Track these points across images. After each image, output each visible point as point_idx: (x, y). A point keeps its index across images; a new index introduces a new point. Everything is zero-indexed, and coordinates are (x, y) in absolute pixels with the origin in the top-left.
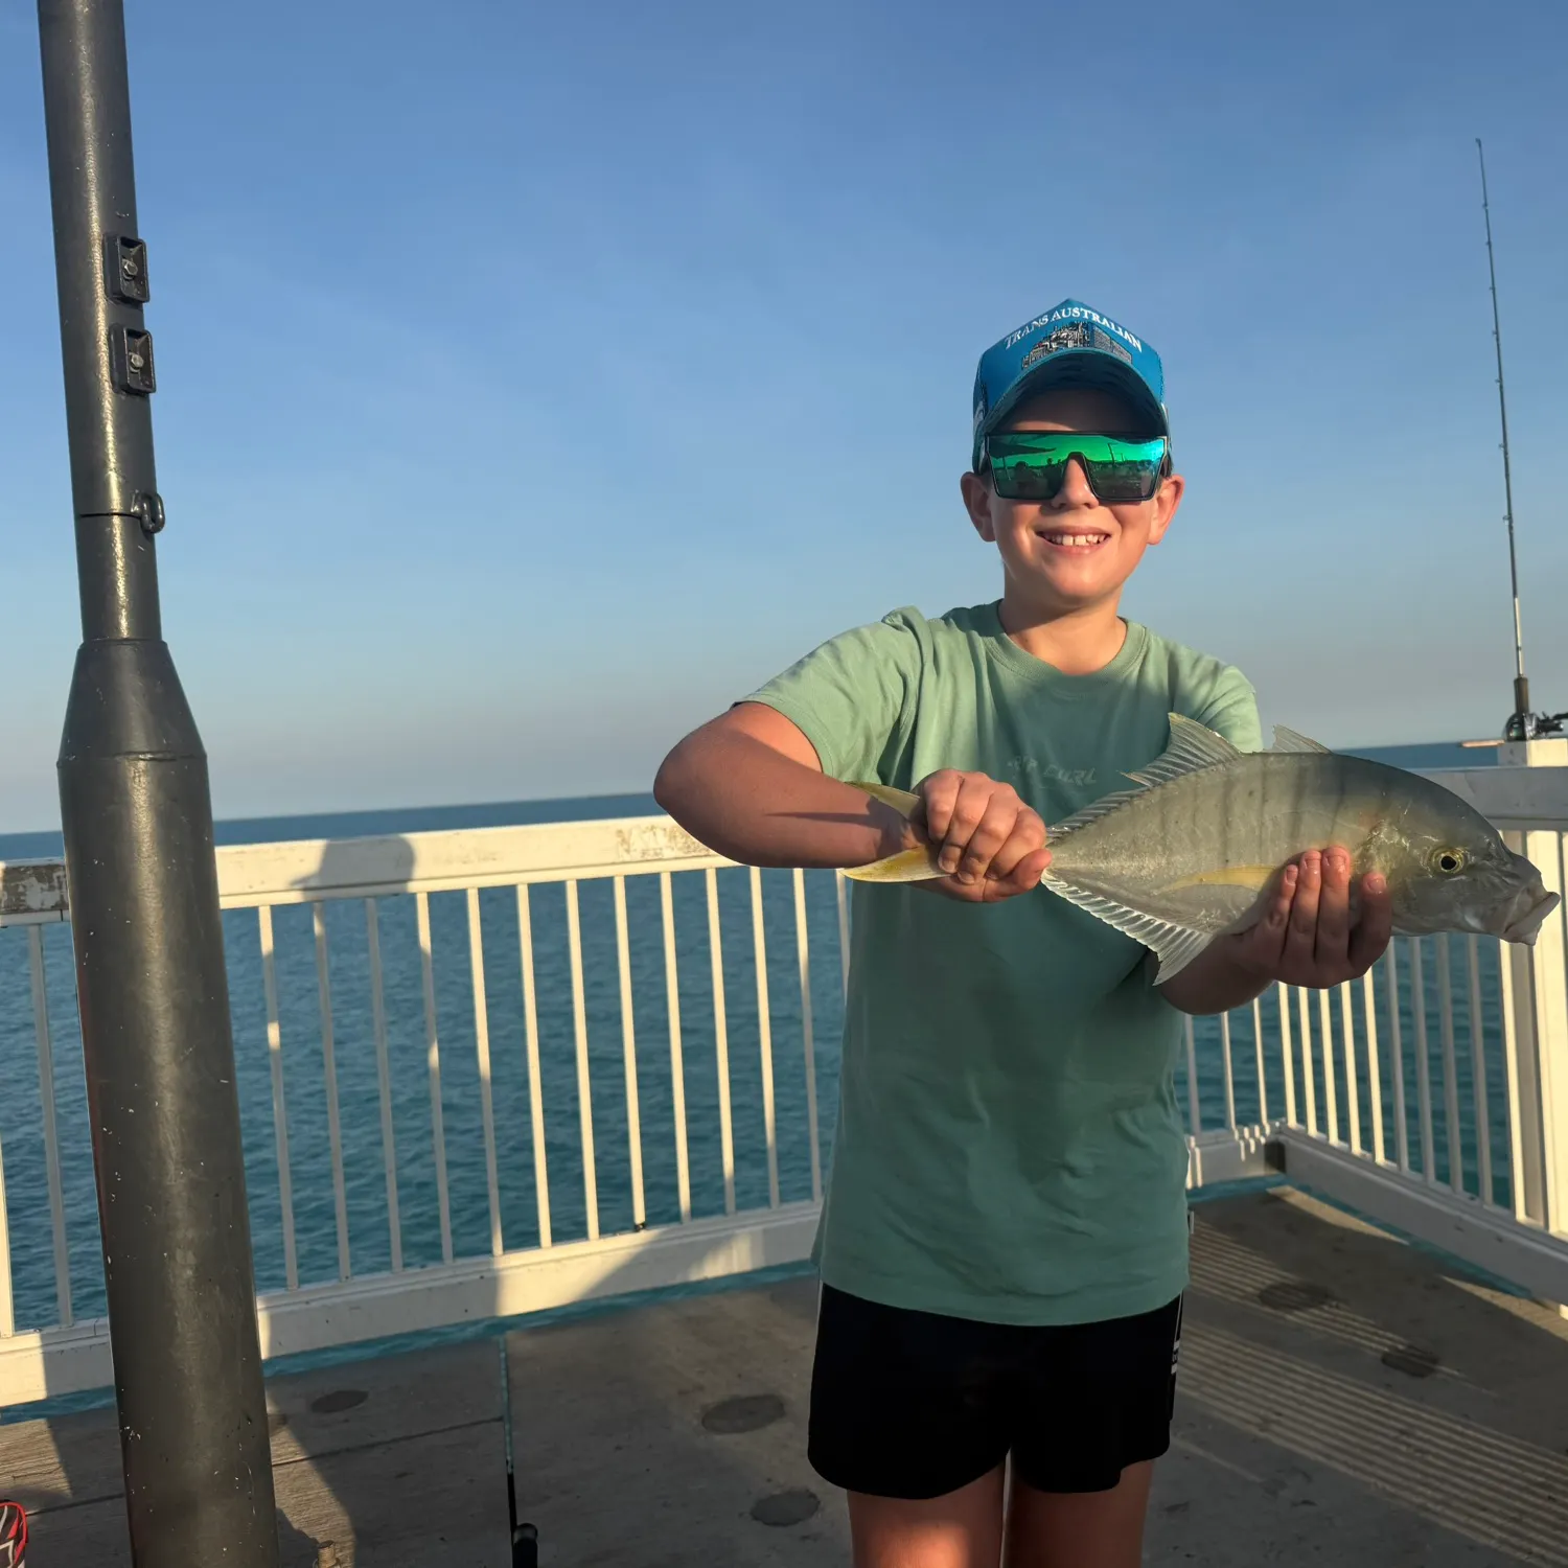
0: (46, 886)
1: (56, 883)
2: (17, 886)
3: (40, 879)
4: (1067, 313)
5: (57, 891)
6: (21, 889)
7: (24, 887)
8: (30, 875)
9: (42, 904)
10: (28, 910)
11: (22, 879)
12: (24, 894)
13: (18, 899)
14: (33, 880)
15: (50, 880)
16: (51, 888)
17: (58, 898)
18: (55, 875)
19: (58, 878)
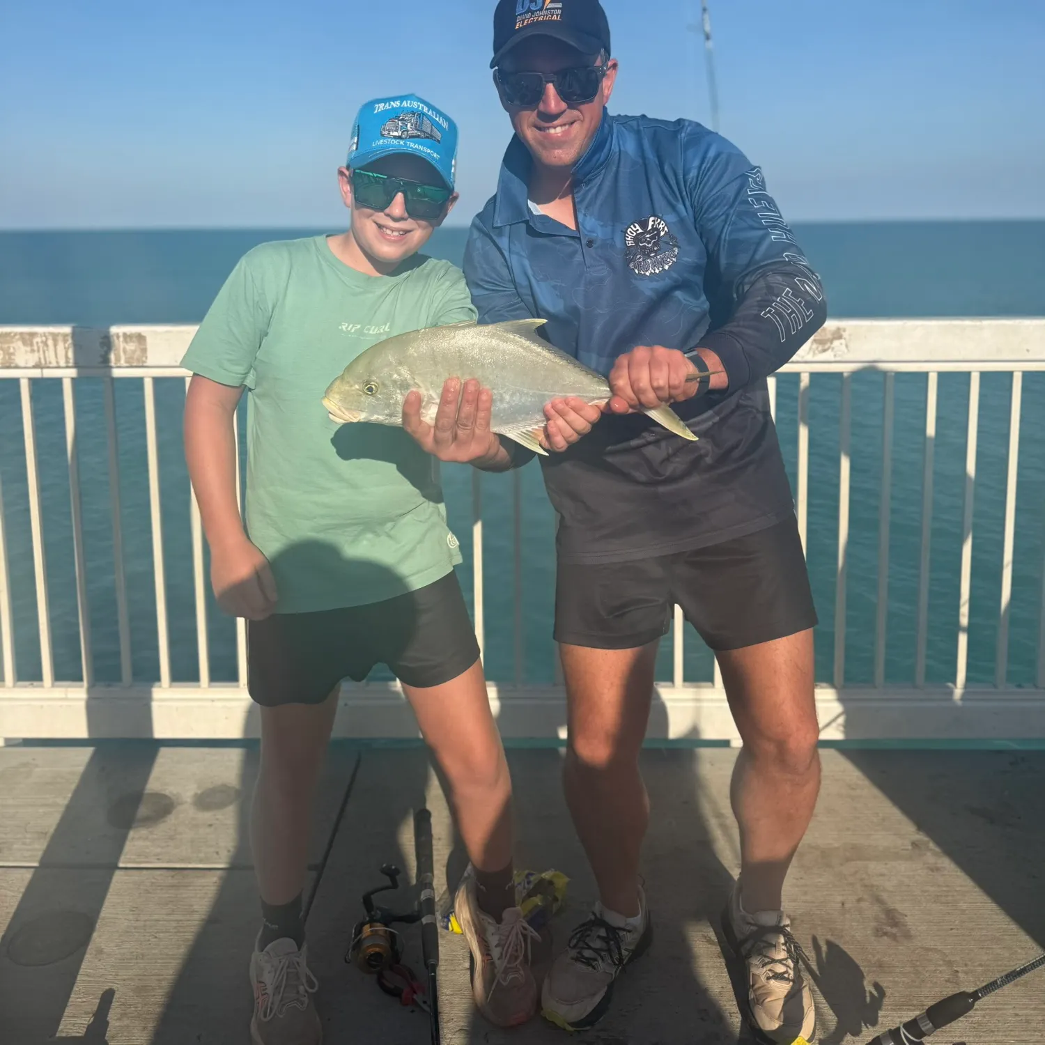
0: (29, 349)
1: (35, 348)
2: (9, 348)
3: (25, 343)
4: (410, 104)
5: (36, 354)
6: (12, 350)
7: (14, 348)
8: (18, 340)
9: (26, 363)
10: (17, 367)
11: (12, 342)
12: (13, 354)
13: (10, 358)
14: (20, 343)
15: (32, 345)
16: (33, 351)
17: (37, 360)
18: (35, 340)
19: (37, 343)
